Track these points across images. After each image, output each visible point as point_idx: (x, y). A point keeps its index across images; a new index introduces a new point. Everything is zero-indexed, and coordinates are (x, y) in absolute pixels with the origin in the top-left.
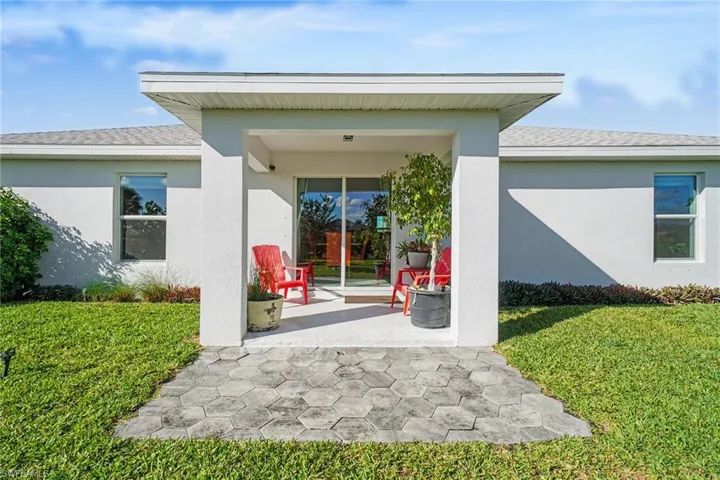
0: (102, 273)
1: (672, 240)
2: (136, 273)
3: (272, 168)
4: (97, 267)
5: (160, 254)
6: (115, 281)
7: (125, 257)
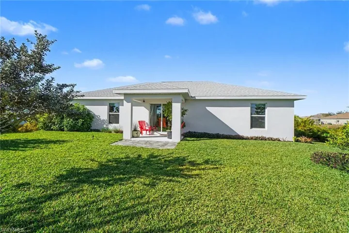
0: (105, 126)
2: (112, 127)
3: (144, 101)
4: (103, 125)
5: (117, 122)
6: (107, 128)
7: (110, 123)
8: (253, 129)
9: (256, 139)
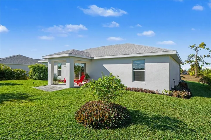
1: (138, 76)
7: (58, 76)
8: (136, 82)
9: (137, 90)
